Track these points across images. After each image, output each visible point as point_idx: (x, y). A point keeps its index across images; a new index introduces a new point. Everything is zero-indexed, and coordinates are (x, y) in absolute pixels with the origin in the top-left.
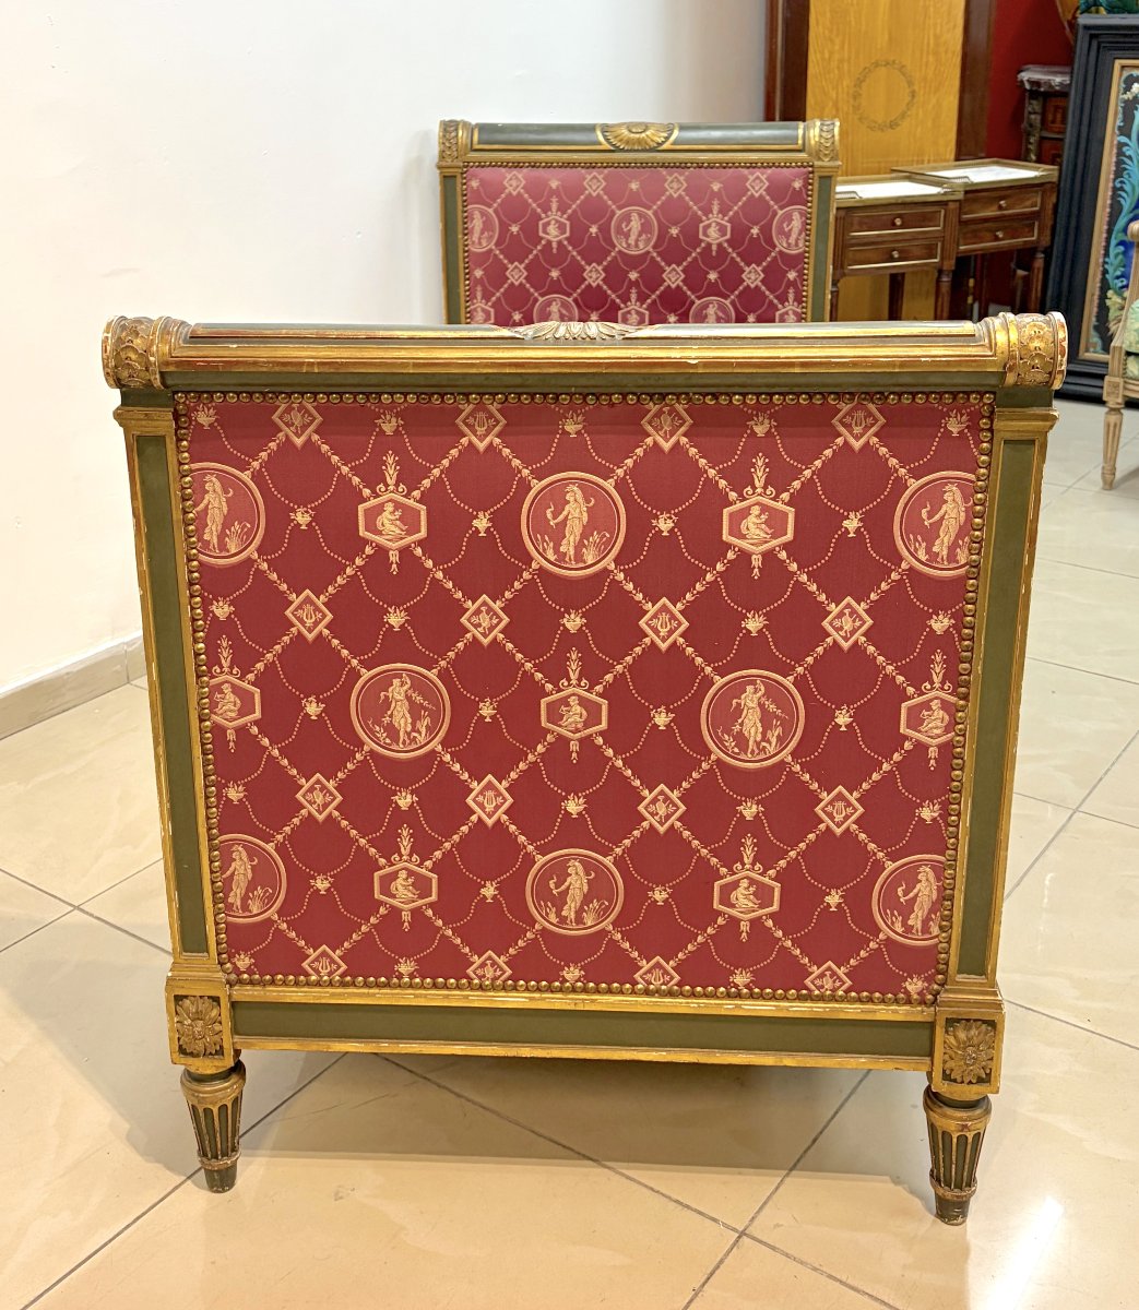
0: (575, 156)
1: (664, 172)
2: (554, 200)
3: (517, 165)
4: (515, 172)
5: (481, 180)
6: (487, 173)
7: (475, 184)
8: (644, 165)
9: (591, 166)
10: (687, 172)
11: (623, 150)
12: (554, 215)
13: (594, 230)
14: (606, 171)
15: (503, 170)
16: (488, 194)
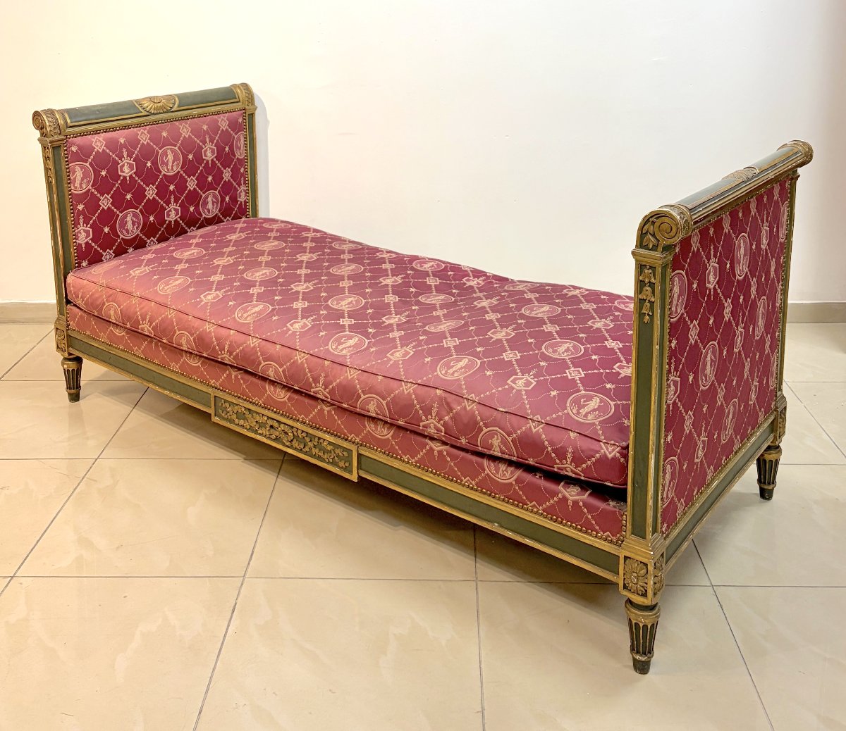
0: (129, 121)
1: (177, 123)
2: (124, 150)
3: (96, 132)
4: (96, 136)
5: (78, 146)
6: (79, 140)
7: (74, 149)
8: (166, 121)
9: (138, 125)
10: (189, 121)
11: (154, 114)
12: (126, 160)
13: (149, 164)
14: (147, 127)
15: (89, 137)
16: (84, 153)
